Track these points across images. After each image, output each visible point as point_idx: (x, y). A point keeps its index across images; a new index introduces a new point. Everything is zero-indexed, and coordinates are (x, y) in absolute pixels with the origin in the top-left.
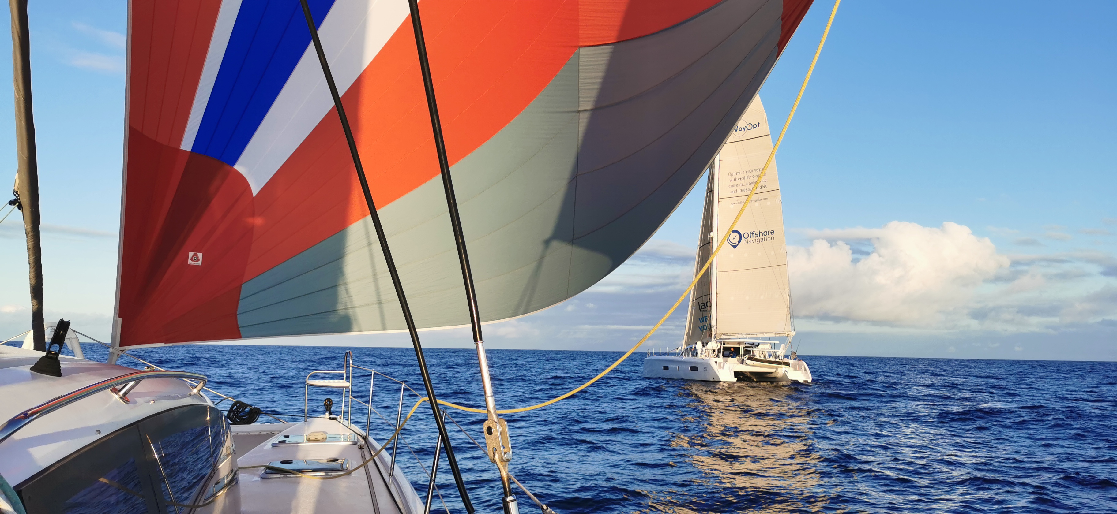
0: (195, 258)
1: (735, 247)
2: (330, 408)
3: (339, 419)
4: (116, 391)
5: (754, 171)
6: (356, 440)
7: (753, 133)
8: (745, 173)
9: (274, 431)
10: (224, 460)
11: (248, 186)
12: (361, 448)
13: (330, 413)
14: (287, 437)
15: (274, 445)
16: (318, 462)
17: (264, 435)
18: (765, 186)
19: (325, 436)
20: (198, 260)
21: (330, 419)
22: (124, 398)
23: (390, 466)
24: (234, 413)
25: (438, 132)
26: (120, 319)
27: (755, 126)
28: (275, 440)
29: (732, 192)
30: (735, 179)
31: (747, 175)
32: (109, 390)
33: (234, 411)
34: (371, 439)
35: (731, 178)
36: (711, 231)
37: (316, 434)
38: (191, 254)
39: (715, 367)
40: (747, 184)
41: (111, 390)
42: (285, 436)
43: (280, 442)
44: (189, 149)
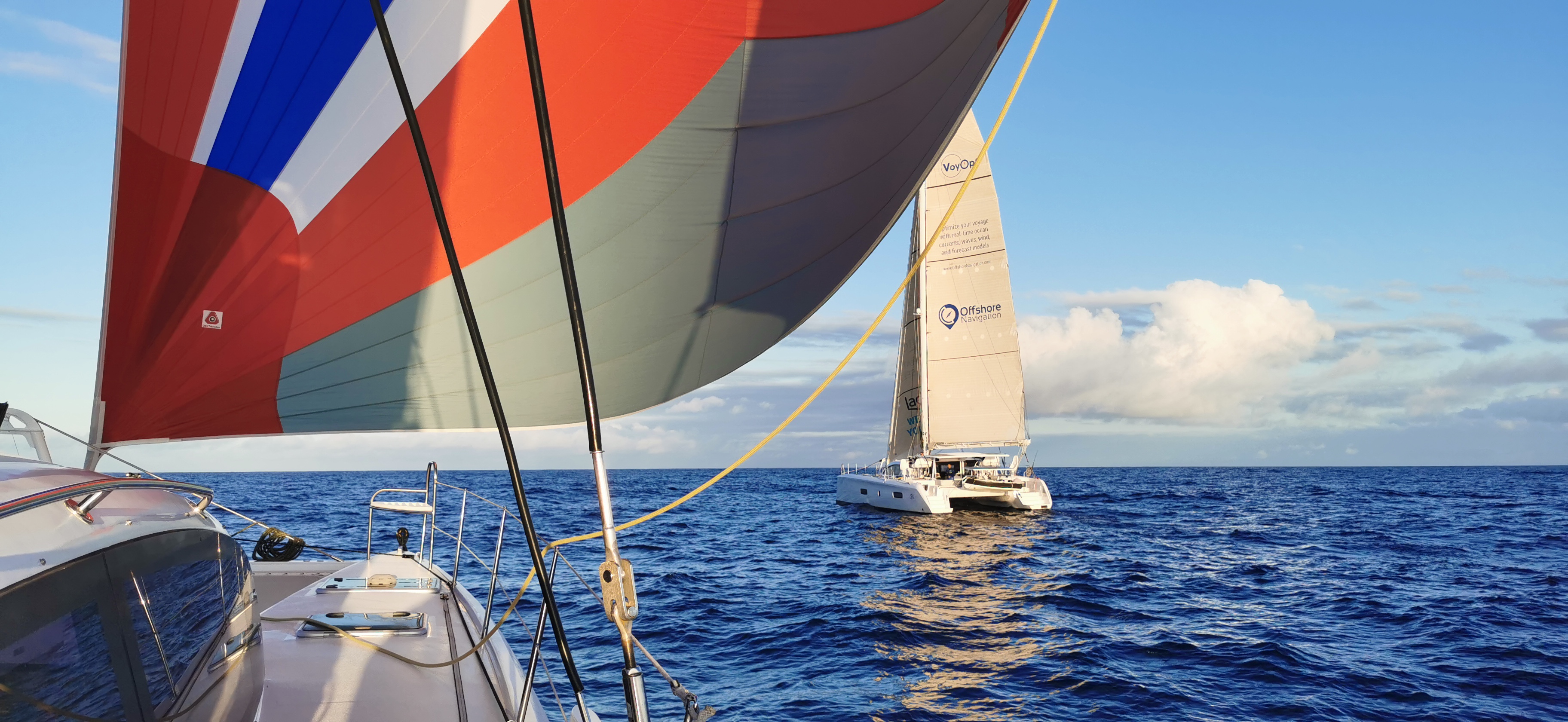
0: (211, 319)
1: (950, 327)
2: (405, 542)
3: (416, 558)
4: (74, 505)
5: (972, 224)
6: (438, 587)
8: (961, 227)
9: (322, 572)
10: (240, 611)
11: (288, 220)
12: (444, 598)
13: (405, 549)
14: (340, 580)
15: (319, 592)
16: (380, 617)
17: (308, 577)
18: (987, 245)
19: (393, 581)
20: (217, 322)
21: (404, 556)
22: (85, 515)
23: (482, 625)
24: (266, 545)
25: (549, 153)
26: (104, 403)
27: (972, 163)
28: (321, 584)
29: (943, 253)
30: (947, 236)
31: (963, 230)
32: (62, 503)
33: (265, 542)
34: (460, 587)
36: (918, 306)
37: (381, 577)
38: (206, 313)
39: (924, 494)
40: (963, 242)
41: (66, 502)
42: (336, 580)
43: (327, 587)
44: (204, 162)
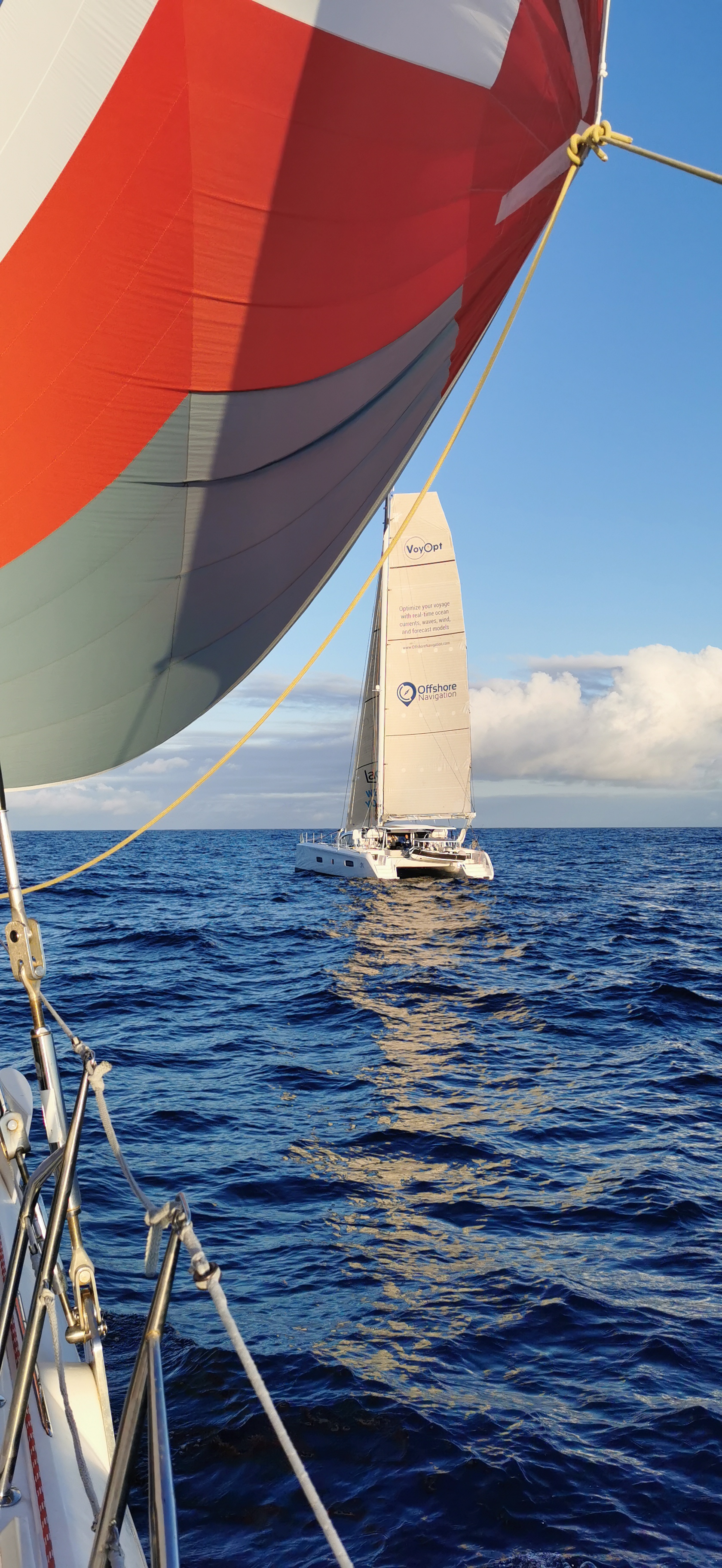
1: (407, 704)
5: (433, 606)
7: (433, 556)
8: (422, 608)
18: (447, 627)
27: (436, 547)
29: (404, 632)
30: (409, 616)
31: (424, 611)
35: (402, 613)
36: (378, 683)
39: (374, 862)
